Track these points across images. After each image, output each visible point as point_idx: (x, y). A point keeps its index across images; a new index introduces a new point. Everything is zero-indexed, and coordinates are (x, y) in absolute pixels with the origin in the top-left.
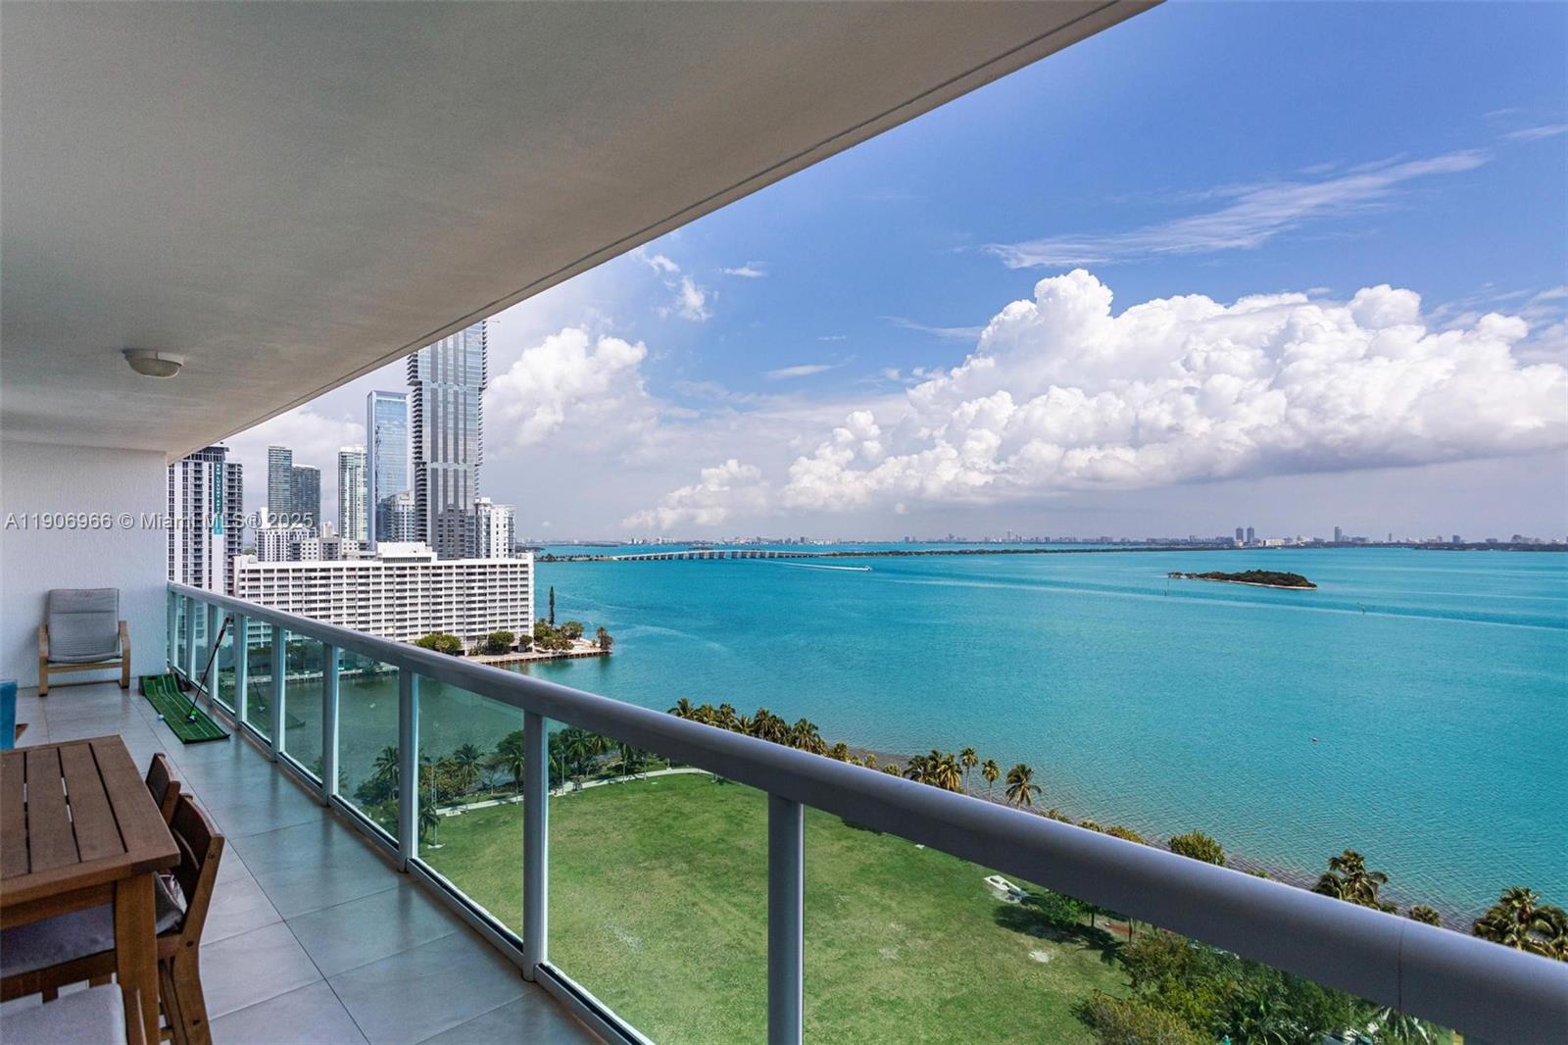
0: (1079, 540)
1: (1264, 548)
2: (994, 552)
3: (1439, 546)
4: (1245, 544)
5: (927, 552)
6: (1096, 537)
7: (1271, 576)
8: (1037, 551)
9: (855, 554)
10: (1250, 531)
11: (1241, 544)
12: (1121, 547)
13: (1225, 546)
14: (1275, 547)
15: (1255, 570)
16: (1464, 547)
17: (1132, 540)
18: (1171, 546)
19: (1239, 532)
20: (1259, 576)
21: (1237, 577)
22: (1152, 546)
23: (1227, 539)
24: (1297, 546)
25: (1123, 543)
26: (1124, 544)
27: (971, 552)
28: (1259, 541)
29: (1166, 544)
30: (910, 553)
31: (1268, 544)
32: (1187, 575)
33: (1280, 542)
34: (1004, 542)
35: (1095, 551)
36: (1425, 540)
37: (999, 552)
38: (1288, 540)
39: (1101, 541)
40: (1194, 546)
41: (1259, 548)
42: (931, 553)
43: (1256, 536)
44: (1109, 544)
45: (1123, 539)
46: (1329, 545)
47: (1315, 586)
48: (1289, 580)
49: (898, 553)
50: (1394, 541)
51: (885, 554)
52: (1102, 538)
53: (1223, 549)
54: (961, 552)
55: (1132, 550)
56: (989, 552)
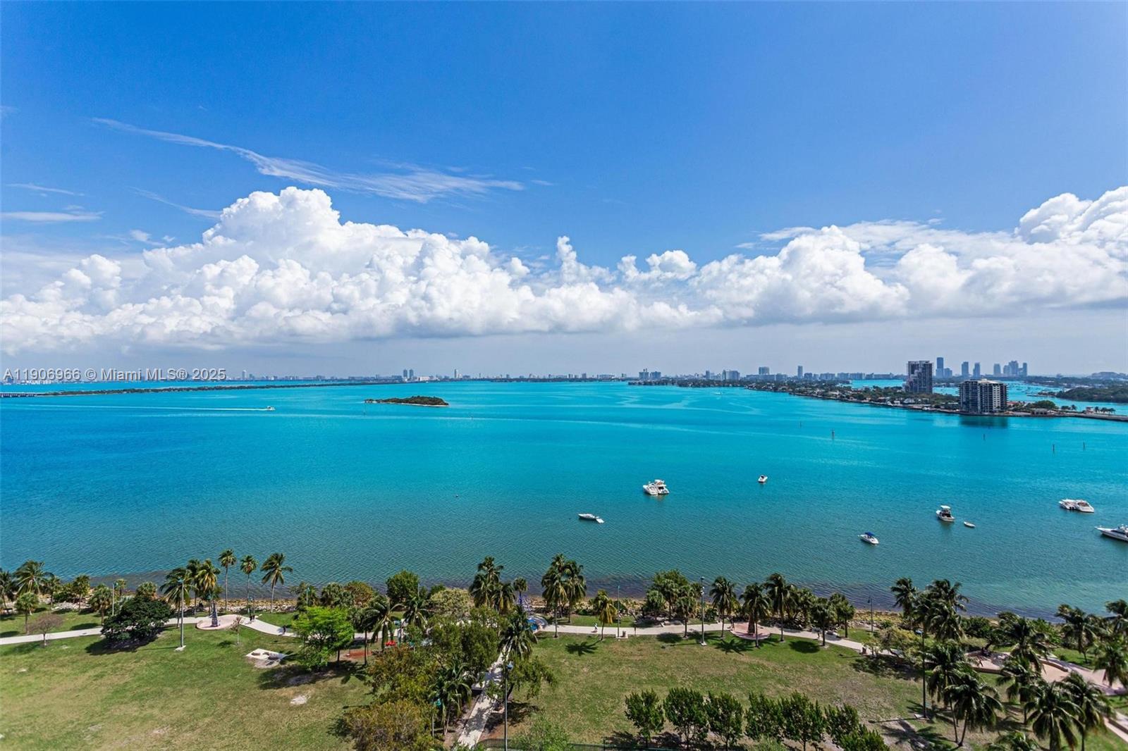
0: (300, 378)
1: (419, 382)
2: (231, 388)
3: (501, 380)
4: (408, 380)
5: (165, 390)
6: (313, 375)
7: (425, 400)
8: (268, 387)
9: (82, 393)
10: (411, 371)
11: (406, 380)
12: (331, 383)
13: (397, 381)
14: (424, 382)
15: (416, 396)
16: (511, 380)
17: (338, 378)
18: (364, 382)
19: (405, 372)
20: (419, 400)
21: (407, 401)
22: (352, 382)
23: (398, 377)
24: (436, 381)
25: (332, 379)
26: (333, 381)
27: (209, 389)
28: (416, 378)
29: (361, 380)
30: (148, 391)
31: (421, 380)
32: (376, 401)
33: (427, 378)
34: (239, 381)
35: (312, 386)
36: (495, 377)
37: (234, 388)
38: (431, 377)
39: (317, 379)
40: (379, 381)
41: (417, 382)
42: (169, 390)
43: (414, 375)
44: (322, 380)
45: (333, 377)
46: (452, 380)
47: (447, 404)
48: (435, 401)
49: (134, 391)
50: (482, 377)
51: (119, 392)
52: (317, 377)
53: (395, 383)
54: (199, 389)
55: (339, 385)
56: (226, 388)
